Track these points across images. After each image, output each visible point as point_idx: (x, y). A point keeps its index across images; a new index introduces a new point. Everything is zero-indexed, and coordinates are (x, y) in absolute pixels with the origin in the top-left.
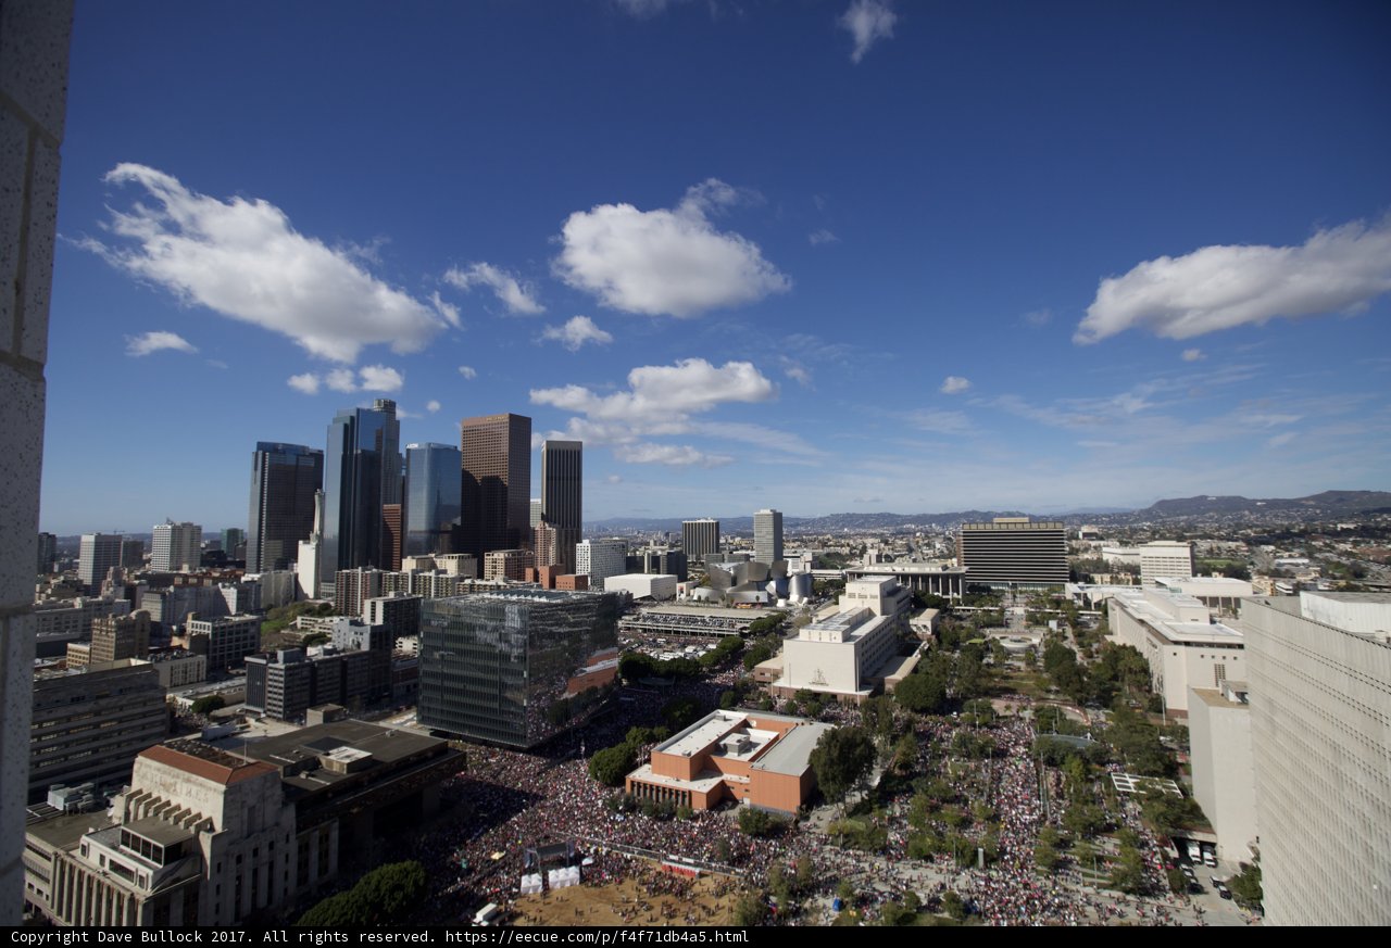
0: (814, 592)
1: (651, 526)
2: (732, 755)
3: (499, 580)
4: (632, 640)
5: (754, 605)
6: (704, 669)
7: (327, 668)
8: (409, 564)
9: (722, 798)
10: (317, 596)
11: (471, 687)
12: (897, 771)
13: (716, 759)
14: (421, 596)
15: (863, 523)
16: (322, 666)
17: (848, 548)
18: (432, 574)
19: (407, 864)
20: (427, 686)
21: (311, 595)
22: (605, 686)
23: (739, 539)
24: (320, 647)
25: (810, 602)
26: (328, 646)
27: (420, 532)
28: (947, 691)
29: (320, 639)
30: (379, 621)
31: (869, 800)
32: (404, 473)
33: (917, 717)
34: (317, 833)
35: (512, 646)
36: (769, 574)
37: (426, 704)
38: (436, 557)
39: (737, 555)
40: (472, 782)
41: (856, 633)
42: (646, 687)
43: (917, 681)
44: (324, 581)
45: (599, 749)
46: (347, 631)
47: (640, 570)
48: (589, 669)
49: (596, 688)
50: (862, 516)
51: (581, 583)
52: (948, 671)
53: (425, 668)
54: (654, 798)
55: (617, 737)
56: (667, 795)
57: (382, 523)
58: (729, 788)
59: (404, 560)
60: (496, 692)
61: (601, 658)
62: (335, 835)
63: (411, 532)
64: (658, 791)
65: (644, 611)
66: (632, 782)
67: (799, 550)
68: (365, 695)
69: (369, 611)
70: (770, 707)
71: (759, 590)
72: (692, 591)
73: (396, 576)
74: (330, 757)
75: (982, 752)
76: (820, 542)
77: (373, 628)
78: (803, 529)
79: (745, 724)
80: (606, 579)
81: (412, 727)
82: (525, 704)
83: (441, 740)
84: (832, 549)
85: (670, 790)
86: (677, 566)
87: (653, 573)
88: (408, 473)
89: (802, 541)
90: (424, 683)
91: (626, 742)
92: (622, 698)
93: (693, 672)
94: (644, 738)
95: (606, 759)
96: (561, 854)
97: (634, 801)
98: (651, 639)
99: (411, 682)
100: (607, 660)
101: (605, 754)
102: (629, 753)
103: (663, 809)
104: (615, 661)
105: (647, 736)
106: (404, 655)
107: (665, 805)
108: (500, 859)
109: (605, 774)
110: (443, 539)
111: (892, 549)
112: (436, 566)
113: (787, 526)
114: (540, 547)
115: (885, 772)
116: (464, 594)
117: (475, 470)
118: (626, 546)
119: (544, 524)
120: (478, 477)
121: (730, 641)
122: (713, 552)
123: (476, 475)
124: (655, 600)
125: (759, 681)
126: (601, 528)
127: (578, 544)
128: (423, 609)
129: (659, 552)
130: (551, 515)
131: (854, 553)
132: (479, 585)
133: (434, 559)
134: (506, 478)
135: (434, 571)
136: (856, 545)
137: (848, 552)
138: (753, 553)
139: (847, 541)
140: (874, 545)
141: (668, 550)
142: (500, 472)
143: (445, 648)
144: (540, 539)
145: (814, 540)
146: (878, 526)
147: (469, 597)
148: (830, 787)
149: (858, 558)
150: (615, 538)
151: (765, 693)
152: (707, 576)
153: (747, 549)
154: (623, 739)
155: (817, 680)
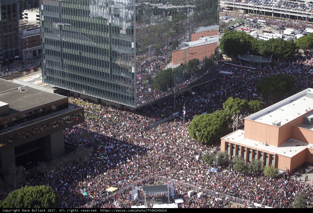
4: (234, 20)
6: (302, 51)
9: (305, 163)
13: (303, 130)
19: (42, 187)
20: (49, 52)
22: (206, 60)
35: (121, 20)
37: (49, 67)
42: (244, 63)
48: (192, 44)
49: (198, 60)
53: (47, 36)
56: (256, 156)
58: (312, 155)
60: (107, 59)
61: (204, 35)
64: (249, 152)
66: (227, 143)
81: (38, 85)
82: (133, 71)
83: (62, 97)
85: (260, 152)
90: (46, 49)
91: (223, 109)
92: (222, 72)
93: (290, 53)
94: (239, 108)
95: (204, 123)
96: (162, 193)
97: (227, 158)
98: (252, 20)
99: (36, 48)
100: (208, 37)
101: (204, 119)
102: (225, 119)
103: (252, 168)
104: (216, 38)
105: (242, 106)
106: (29, 25)
107: (254, 164)
108: (114, 192)
109: (203, 135)
143: (62, 19)
154: (221, 107)
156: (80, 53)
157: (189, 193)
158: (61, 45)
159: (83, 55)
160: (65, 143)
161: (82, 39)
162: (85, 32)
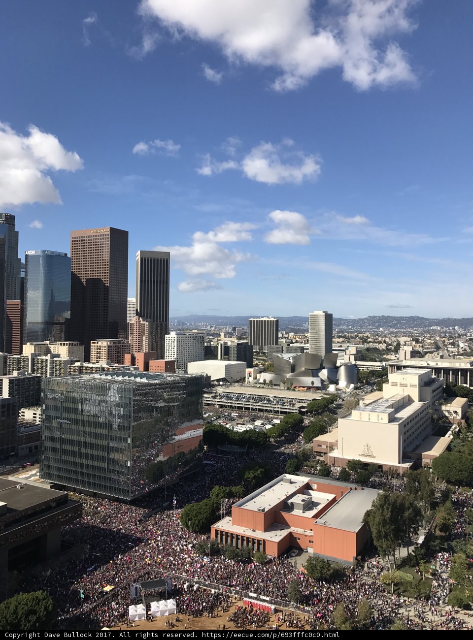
0: (359, 380)
1: (222, 321)
2: (297, 512)
3: (103, 363)
4: (211, 414)
5: (309, 388)
6: (272, 440)
8: (28, 350)
9: (290, 547)
12: (438, 533)
13: (284, 514)
14: (39, 375)
15: (396, 324)
17: (385, 345)
18: (48, 357)
19: (38, 593)
20: (48, 449)
22: (191, 452)
23: (293, 334)
25: (356, 388)
27: (37, 323)
30: (6, 395)
31: (416, 556)
32: (23, 275)
35: (114, 416)
36: (322, 364)
37: (46, 462)
38: (50, 343)
39: (292, 348)
40: (86, 527)
41: (398, 415)
42: (223, 452)
43: (452, 458)
45: (189, 502)
47: (215, 357)
48: (177, 438)
49: (184, 452)
50: (395, 318)
51: (170, 367)
53: (47, 433)
54: (234, 544)
55: (203, 493)
56: (245, 543)
57: (5, 318)
58: (296, 538)
59: (24, 346)
61: (189, 429)
63: (29, 323)
64: (237, 539)
65: (220, 390)
66: (216, 531)
67: (344, 346)
70: (326, 473)
71: (313, 377)
72: (258, 376)
73: (18, 358)
76: (360, 338)
78: (345, 327)
79: (307, 488)
80: (189, 364)
81: (35, 481)
82: (129, 465)
83: (60, 493)
84: (371, 345)
85: (248, 538)
86: (245, 354)
87: (225, 359)
88: (26, 275)
89: (345, 337)
90: (45, 446)
91: (211, 498)
92: (205, 462)
93: (262, 442)
94: (224, 496)
95: (195, 512)
96: (161, 589)
97: (218, 546)
98: (226, 414)
99: (33, 444)
100: (193, 431)
101: (194, 508)
102: (213, 507)
103: (242, 554)
104: (200, 431)
105: (228, 493)
106: (27, 423)
107: (244, 551)
108: (110, 591)
109: (194, 524)
110: (55, 329)
111: (423, 347)
112: (51, 351)
113: (335, 325)
114: (135, 337)
115: (428, 533)
116: (75, 375)
117: (81, 274)
118: (203, 338)
119: (139, 319)
120: (84, 279)
121: (292, 418)
122: (273, 344)
123: (82, 278)
124: (229, 382)
125: (317, 452)
126: (182, 323)
127: (166, 336)
128: (42, 387)
129: (229, 344)
130: (144, 311)
131: (390, 349)
132: (86, 367)
133: (49, 345)
134: (107, 281)
135: (49, 355)
136: (391, 343)
137: (384, 348)
138: (307, 346)
139: (383, 339)
140: (407, 343)
141: (236, 341)
142: (103, 276)
143: (63, 418)
144: (135, 331)
145: (356, 337)
146: (409, 327)
147: (79, 377)
148: (382, 543)
149: (394, 353)
150: (193, 331)
151: (322, 462)
152: (270, 364)
153: (301, 343)
154: (209, 497)
155: (366, 452)
156: (79, 449)
157: (185, 586)
158: (61, 442)
159: (82, 451)
160: (61, 541)
161: (81, 436)
162: (84, 430)
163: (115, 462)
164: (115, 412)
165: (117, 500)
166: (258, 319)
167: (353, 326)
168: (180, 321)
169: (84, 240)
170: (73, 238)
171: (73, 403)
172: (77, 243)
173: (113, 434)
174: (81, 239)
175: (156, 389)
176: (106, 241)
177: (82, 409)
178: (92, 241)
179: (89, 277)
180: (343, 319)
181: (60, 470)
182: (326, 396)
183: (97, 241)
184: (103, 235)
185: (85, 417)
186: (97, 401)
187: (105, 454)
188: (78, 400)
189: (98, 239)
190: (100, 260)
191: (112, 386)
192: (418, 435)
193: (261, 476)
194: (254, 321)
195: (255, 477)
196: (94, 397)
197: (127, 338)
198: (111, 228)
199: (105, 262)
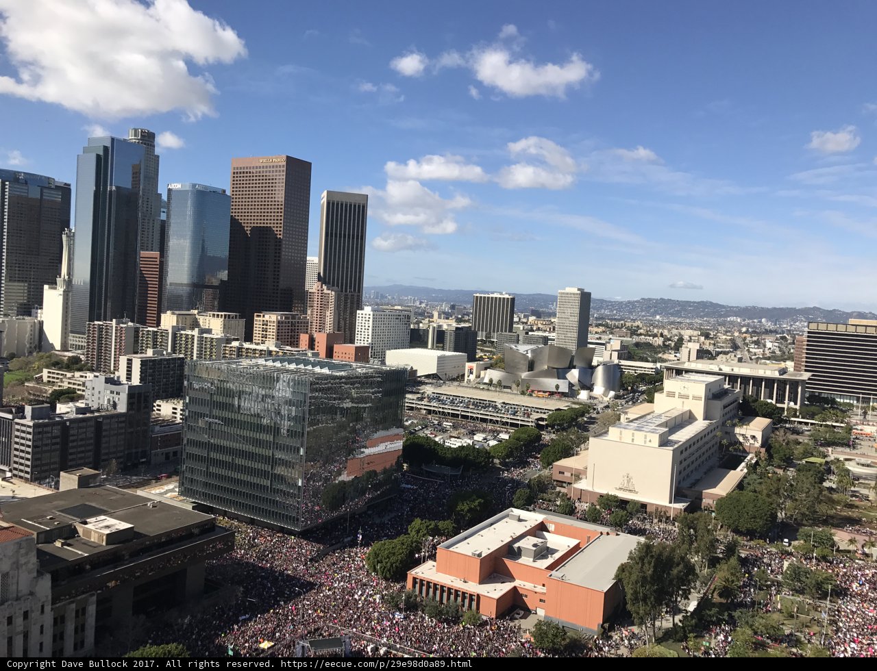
0: (623, 386)
1: (436, 296)
2: (526, 560)
3: (271, 345)
4: (415, 421)
5: (552, 394)
6: (497, 461)
7: (81, 428)
8: (168, 321)
9: (514, 605)
10: (65, 347)
11: (239, 461)
12: (717, 599)
13: (508, 562)
14: (182, 356)
15: (679, 312)
16: (75, 425)
17: (662, 339)
18: (196, 332)
20: (191, 456)
21: (58, 346)
22: (385, 471)
23: (534, 318)
24: (71, 404)
25: (617, 397)
26: (81, 404)
27: (182, 285)
28: (779, 514)
29: (70, 395)
30: (136, 381)
31: (683, 628)
32: (163, 217)
33: (742, 540)
34: (73, 606)
35: (282, 417)
36: (571, 361)
37: (188, 475)
38: (199, 314)
40: (239, 563)
41: (673, 437)
42: (429, 474)
43: (743, 499)
44: (72, 332)
45: (379, 538)
46: (102, 389)
47: (424, 345)
48: (368, 451)
49: (376, 471)
50: (678, 303)
51: (362, 354)
52: (782, 491)
53: (190, 436)
55: (400, 528)
56: (452, 597)
57: (138, 275)
58: (521, 595)
59: (163, 316)
61: (383, 440)
62: (92, 609)
63: (171, 284)
64: (442, 591)
65: (429, 390)
66: (414, 579)
67: (605, 338)
68: (122, 460)
69: (125, 369)
70: (570, 511)
71: (559, 379)
72: (482, 373)
73: (154, 332)
74: (86, 526)
75: (819, 588)
76: (628, 328)
77: (131, 388)
78: (607, 312)
79: (542, 528)
80: (388, 352)
81: (172, 498)
82: (300, 484)
83: (206, 516)
84: (643, 339)
85: (456, 591)
86: (466, 342)
87: (438, 348)
88: (168, 216)
89: (606, 326)
90: (187, 453)
91: (409, 534)
92: (404, 485)
93: (483, 463)
94: (428, 532)
95: (386, 552)
97: (416, 600)
98: (436, 422)
99: (171, 449)
100: (389, 443)
101: (386, 547)
102: (411, 546)
103: (448, 612)
104: (399, 444)
105: (432, 530)
106: (163, 420)
107: (450, 608)
108: (269, 648)
109: (385, 568)
110: (207, 295)
111: (714, 345)
112: (199, 325)
113: (594, 309)
114: (316, 311)
115: (702, 598)
116: (231, 358)
117: (244, 219)
118: (409, 317)
119: (322, 287)
120: (247, 227)
121: (525, 432)
122: (506, 331)
123: (246, 225)
124: (441, 380)
125: (557, 481)
126: (382, 295)
127: (358, 312)
128: (186, 373)
129: (445, 327)
130: (329, 277)
131: (669, 345)
132: (247, 349)
133: (197, 316)
134: (280, 231)
135: (197, 330)
136: (671, 337)
137: (661, 343)
138: (552, 335)
139: (660, 331)
140: (693, 338)
141: (455, 325)
142: (274, 223)
143: (213, 416)
144: (316, 303)
145: (622, 327)
146: (697, 317)
147: (236, 362)
148: (639, 608)
149: (673, 352)
150: (396, 307)
151: (563, 495)
152: (499, 358)
153: (545, 331)
154: (406, 533)
155: (625, 485)
157: (369, 649)
158: (208, 448)
159: (237, 462)
160: (206, 579)
161: (237, 442)
162: (241, 434)
163: (281, 479)
164: (284, 412)
165: (282, 530)
166: (487, 296)
167: (619, 310)
168: (378, 293)
169: (250, 173)
170: (234, 168)
171: (227, 396)
172: (240, 176)
173: (280, 441)
174: (245, 170)
175: (340, 383)
176: (280, 175)
177: (239, 406)
178: (261, 174)
179: (255, 225)
180: (606, 301)
181: (206, 486)
182: (574, 406)
183: (268, 174)
184: (277, 167)
185: (243, 416)
186: (260, 396)
187: (268, 468)
188: (233, 392)
189: (270, 172)
190: (272, 201)
191: (282, 377)
192: (699, 466)
193: (478, 508)
194: (481, 297)
195: (470, 510)
196: (256, 389)
197: (305, 312)
198: (288, 158)
199: (278, 205)
